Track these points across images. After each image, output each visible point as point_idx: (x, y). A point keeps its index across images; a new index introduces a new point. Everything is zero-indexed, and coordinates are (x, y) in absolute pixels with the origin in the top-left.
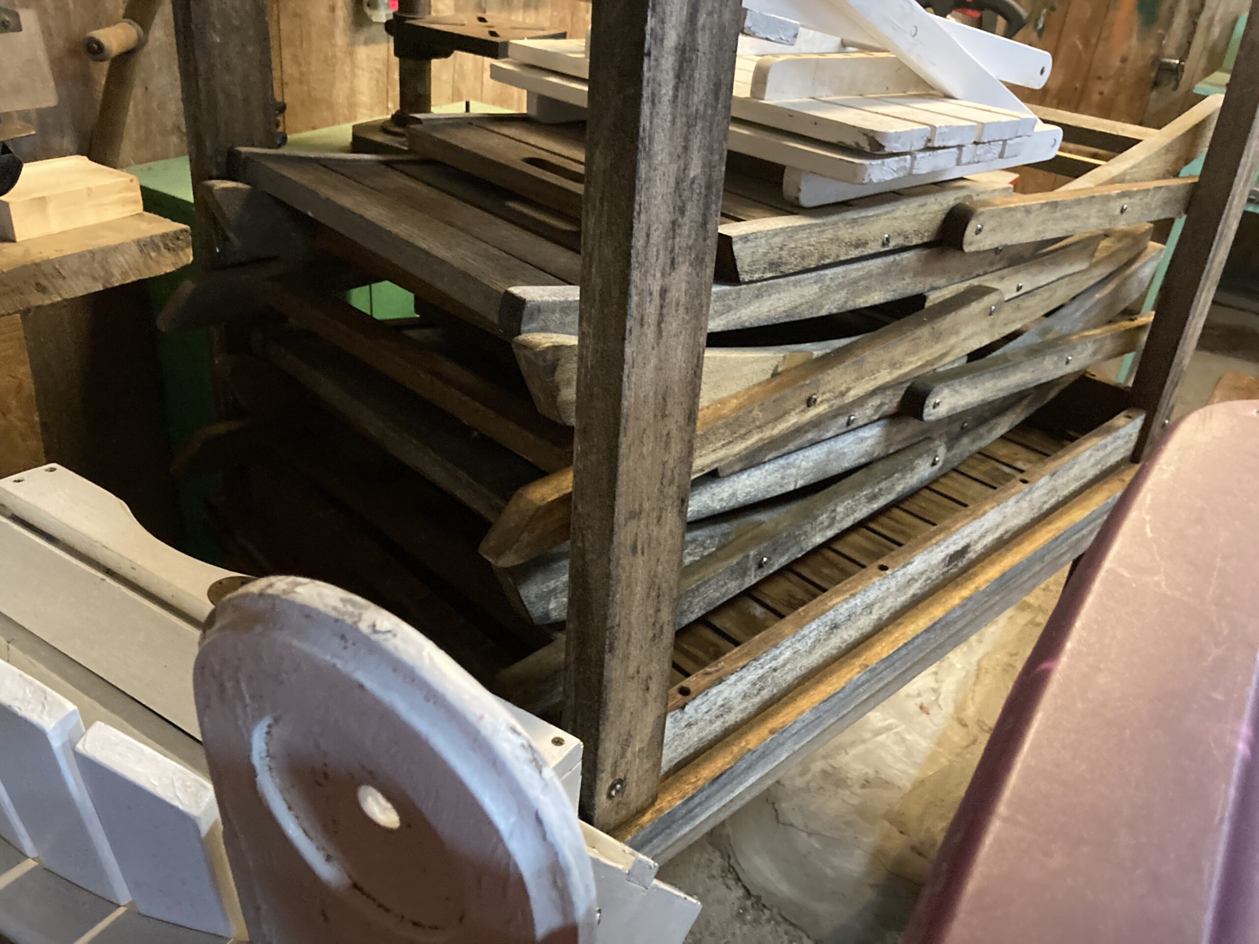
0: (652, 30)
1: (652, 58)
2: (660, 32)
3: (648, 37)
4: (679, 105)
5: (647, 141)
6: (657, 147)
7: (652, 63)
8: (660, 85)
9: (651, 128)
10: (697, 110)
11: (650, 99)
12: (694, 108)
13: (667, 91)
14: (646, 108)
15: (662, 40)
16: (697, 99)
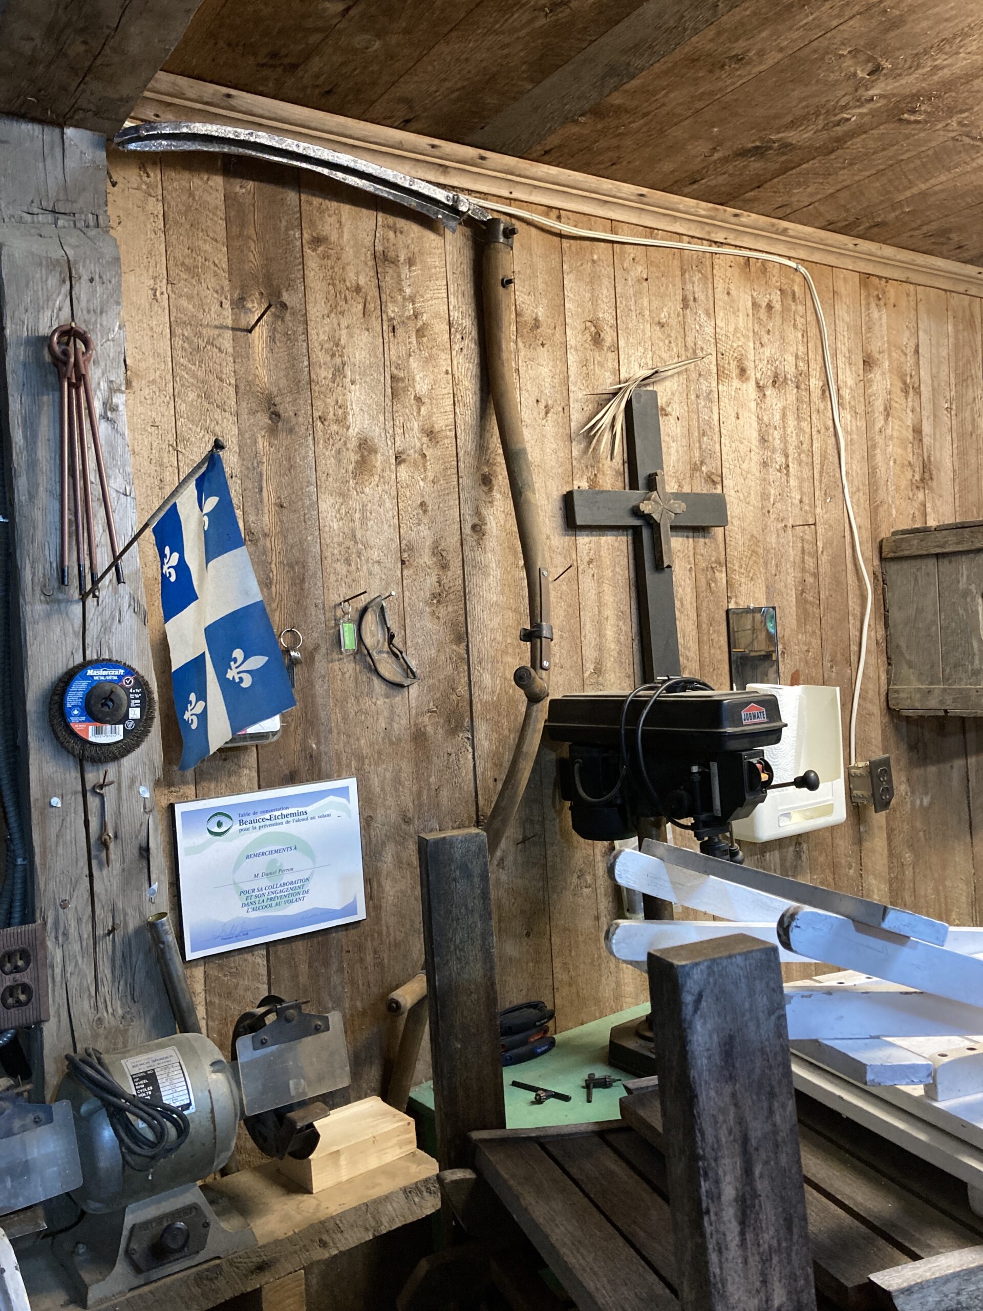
0: (707, 1192)
1: (712, 1214)
2: (714, 1190)
3: (704, 1198)
4: (749, 1246)
5: (720, 1286)
6: (731, 1288)
7: (713, 1218)
8: (724, 1234)
9: (722, 1273)
10: (770, 1247)
11: (716, 1248)
12: (766, 1246)
13: (733, 1238)
14: (714, 1257)
15: (719, 1197)
16: (768, 1237)
